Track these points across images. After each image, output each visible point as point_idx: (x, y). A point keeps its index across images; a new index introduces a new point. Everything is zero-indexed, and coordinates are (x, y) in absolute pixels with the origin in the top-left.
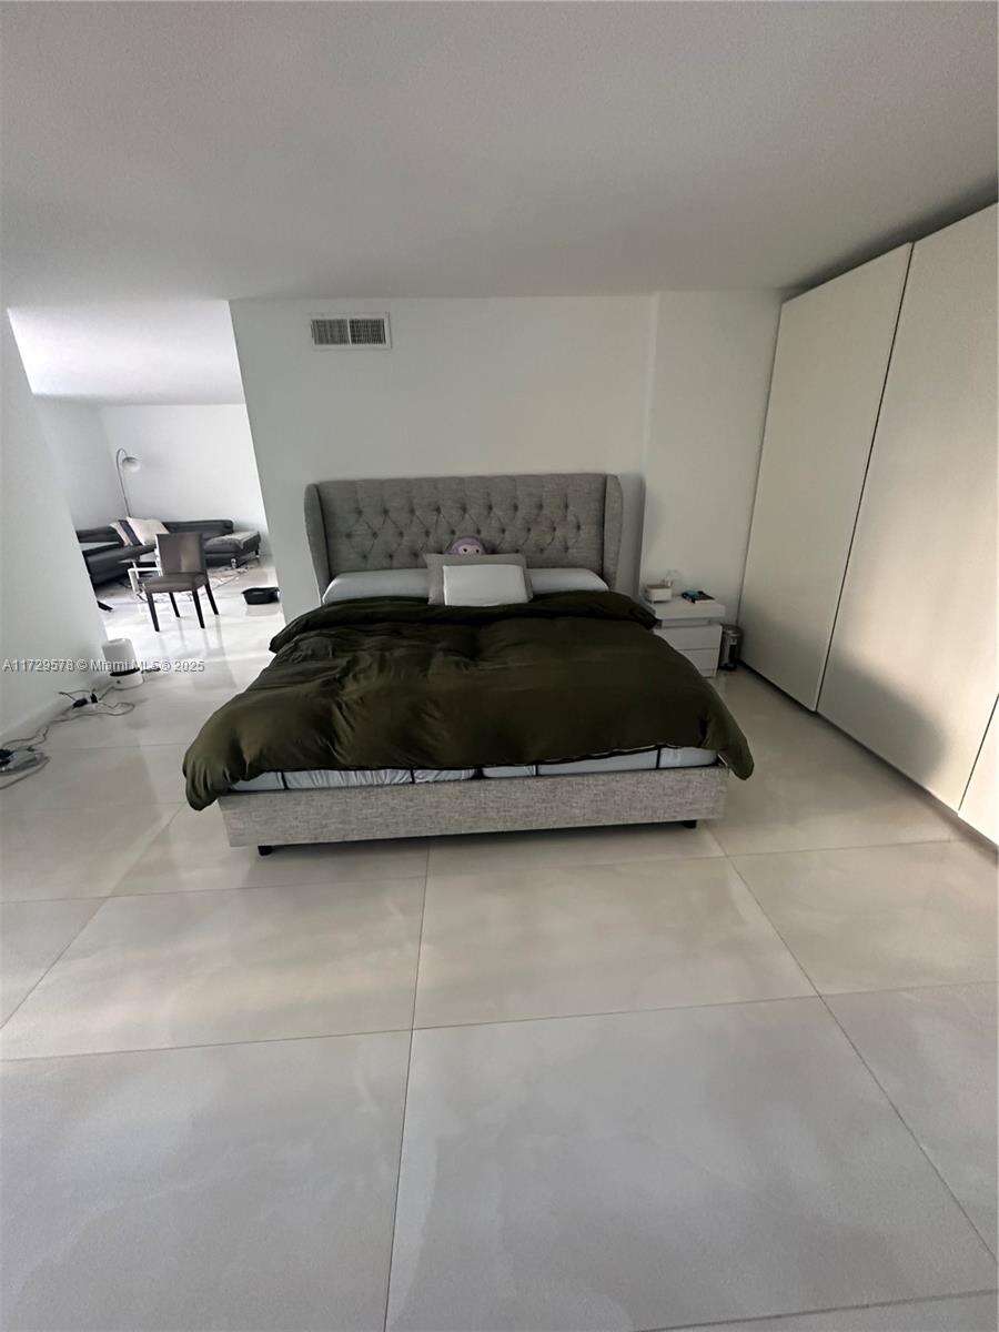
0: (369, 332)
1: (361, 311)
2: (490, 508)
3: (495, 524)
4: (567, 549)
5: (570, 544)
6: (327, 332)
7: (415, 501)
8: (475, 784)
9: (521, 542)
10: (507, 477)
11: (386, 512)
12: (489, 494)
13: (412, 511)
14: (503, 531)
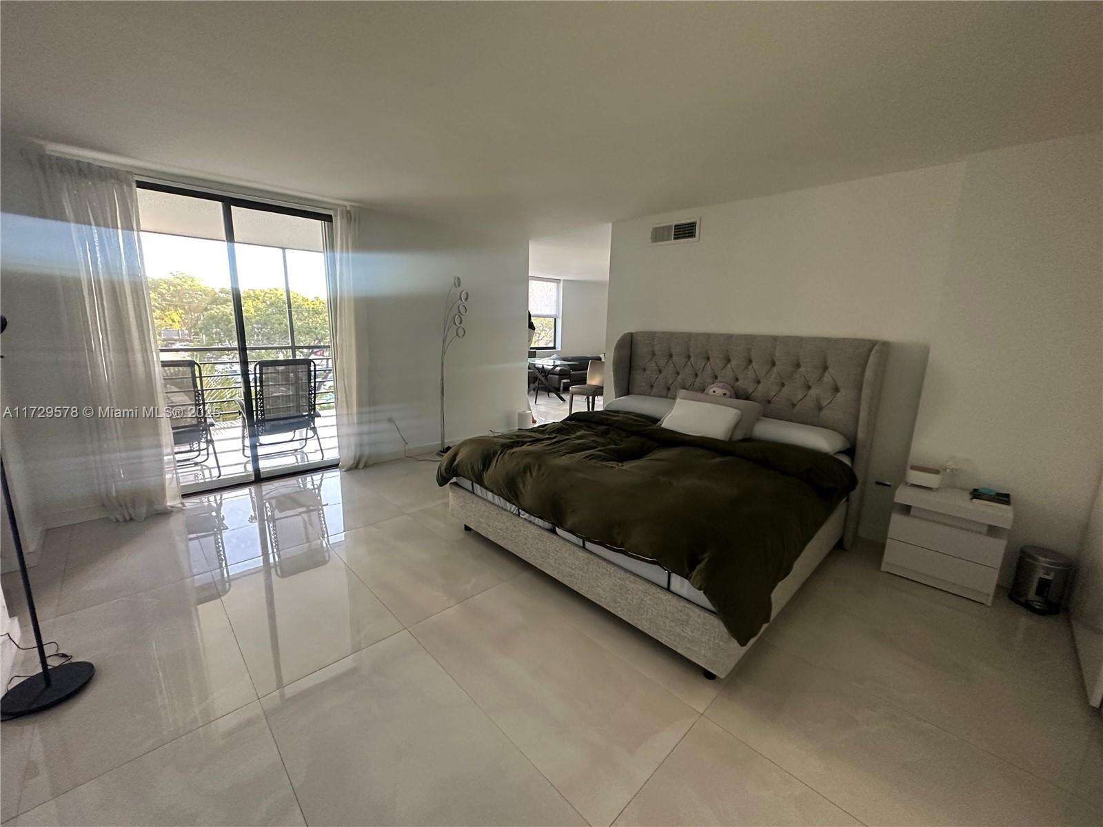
0: (686, 231)
1: (684, 218)
2: (750, 361)
3: (750, 374)
4: (820, 408)
5: (824, 403)
6: (659, 235)
7: (691, 350)
8: (547, 534)
9: (773, 393)
10: (771, 336)
11: (671, 356)
12: (749, 350)
13: (689, 357)
14: (759, 382)
